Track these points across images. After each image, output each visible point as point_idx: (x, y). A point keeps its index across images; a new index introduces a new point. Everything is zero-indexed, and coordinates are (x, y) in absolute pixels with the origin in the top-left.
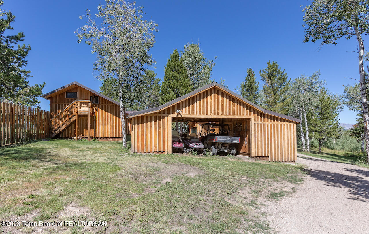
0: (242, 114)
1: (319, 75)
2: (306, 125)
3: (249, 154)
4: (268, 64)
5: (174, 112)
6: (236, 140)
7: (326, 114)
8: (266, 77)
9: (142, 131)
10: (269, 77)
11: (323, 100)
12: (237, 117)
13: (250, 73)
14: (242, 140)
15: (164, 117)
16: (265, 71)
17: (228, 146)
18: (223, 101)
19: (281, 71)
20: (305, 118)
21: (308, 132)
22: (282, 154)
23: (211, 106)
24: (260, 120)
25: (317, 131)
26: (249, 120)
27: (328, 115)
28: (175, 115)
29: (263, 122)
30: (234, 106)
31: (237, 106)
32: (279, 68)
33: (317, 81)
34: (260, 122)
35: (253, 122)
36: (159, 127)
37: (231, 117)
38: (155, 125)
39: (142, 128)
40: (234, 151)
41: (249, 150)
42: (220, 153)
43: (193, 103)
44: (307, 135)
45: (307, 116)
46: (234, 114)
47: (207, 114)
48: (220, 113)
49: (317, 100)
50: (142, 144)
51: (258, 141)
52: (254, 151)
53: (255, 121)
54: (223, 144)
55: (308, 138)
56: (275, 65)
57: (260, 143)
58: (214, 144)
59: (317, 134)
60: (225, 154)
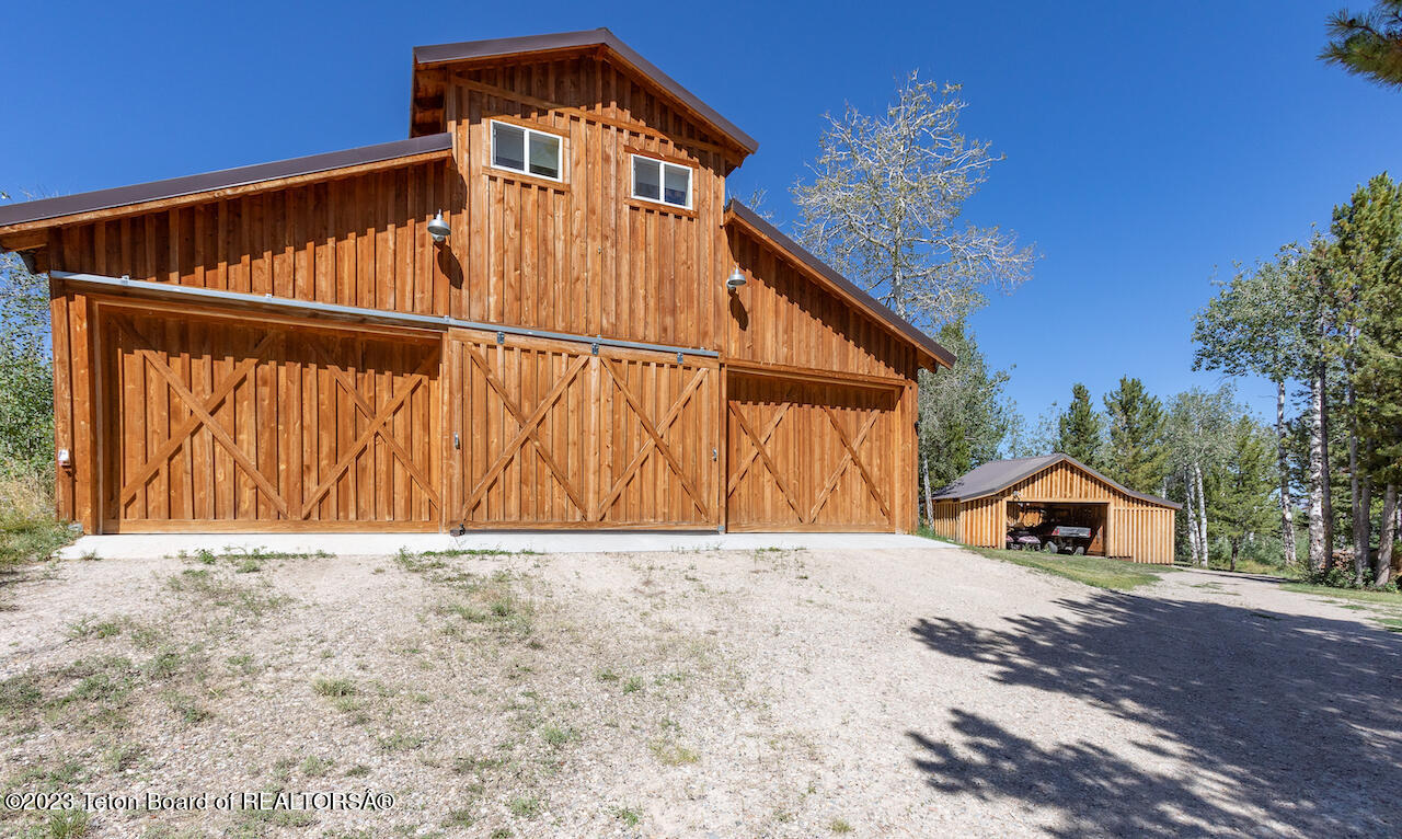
0: (1096, 496)
1: (1234, 392)
2: (1203, 506)
3: (1104, 554)
4: (1123, 382)
5: (1009, 495)
6: (1085, 533)
7: (1249, 479)
8: (1117, 409)
9: (972, 519)
10: (1125, 410)
11: (1243, 447)
12: (1090, 500)
13: (1080, 393)
14: (1094, 533)
15: (997, 502)
16: (1115, 395)
17: (1070, 541)
18: (1072, 479)
19: (1150, 397)
20: (1200, 488)
21: (1204, 521)
22: (1152, 554)
23: (1056, 486)
24: (1122, 505)
25: (1226, 519)
26: (1107, 504)
27: (1253, 482)
28: (1010, 498)
29: (1126, 508)
30: (1087, 484)
31: (1091, 485)
32: (1144, 393)
33: (1229, 404)
34: (1122, 508)
35: (1112, 508)
36: (992, 514)
37: (1083, 500)
38: (987, 511)
39: (972, 516)
40: (1081, 549)
41: (1104, 548)
42: (1061, 551)
43: (1033, 482)
44: (1204, 528)
45: (1205, 482)
46: (1086, 497)
47: (1051, 496)
48: (1069, 495)
49: (1227, 449)
50: (972, 536)
51: (1119, 534)
52: (1112, 549)
53: (1116, 508)
54: (1065, 539)
55: (1204, 535)
56: (1136, 385)
57: (1121, 537)
58: (1052, 539)
59: (1226, 526)
60: (1069, 553)
